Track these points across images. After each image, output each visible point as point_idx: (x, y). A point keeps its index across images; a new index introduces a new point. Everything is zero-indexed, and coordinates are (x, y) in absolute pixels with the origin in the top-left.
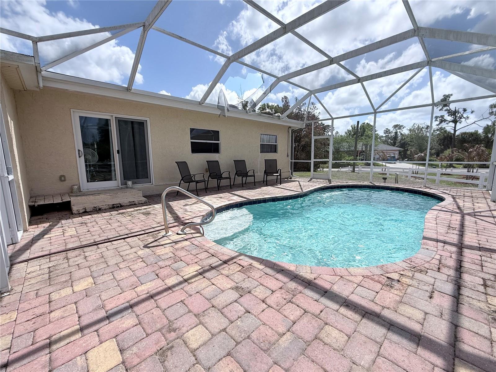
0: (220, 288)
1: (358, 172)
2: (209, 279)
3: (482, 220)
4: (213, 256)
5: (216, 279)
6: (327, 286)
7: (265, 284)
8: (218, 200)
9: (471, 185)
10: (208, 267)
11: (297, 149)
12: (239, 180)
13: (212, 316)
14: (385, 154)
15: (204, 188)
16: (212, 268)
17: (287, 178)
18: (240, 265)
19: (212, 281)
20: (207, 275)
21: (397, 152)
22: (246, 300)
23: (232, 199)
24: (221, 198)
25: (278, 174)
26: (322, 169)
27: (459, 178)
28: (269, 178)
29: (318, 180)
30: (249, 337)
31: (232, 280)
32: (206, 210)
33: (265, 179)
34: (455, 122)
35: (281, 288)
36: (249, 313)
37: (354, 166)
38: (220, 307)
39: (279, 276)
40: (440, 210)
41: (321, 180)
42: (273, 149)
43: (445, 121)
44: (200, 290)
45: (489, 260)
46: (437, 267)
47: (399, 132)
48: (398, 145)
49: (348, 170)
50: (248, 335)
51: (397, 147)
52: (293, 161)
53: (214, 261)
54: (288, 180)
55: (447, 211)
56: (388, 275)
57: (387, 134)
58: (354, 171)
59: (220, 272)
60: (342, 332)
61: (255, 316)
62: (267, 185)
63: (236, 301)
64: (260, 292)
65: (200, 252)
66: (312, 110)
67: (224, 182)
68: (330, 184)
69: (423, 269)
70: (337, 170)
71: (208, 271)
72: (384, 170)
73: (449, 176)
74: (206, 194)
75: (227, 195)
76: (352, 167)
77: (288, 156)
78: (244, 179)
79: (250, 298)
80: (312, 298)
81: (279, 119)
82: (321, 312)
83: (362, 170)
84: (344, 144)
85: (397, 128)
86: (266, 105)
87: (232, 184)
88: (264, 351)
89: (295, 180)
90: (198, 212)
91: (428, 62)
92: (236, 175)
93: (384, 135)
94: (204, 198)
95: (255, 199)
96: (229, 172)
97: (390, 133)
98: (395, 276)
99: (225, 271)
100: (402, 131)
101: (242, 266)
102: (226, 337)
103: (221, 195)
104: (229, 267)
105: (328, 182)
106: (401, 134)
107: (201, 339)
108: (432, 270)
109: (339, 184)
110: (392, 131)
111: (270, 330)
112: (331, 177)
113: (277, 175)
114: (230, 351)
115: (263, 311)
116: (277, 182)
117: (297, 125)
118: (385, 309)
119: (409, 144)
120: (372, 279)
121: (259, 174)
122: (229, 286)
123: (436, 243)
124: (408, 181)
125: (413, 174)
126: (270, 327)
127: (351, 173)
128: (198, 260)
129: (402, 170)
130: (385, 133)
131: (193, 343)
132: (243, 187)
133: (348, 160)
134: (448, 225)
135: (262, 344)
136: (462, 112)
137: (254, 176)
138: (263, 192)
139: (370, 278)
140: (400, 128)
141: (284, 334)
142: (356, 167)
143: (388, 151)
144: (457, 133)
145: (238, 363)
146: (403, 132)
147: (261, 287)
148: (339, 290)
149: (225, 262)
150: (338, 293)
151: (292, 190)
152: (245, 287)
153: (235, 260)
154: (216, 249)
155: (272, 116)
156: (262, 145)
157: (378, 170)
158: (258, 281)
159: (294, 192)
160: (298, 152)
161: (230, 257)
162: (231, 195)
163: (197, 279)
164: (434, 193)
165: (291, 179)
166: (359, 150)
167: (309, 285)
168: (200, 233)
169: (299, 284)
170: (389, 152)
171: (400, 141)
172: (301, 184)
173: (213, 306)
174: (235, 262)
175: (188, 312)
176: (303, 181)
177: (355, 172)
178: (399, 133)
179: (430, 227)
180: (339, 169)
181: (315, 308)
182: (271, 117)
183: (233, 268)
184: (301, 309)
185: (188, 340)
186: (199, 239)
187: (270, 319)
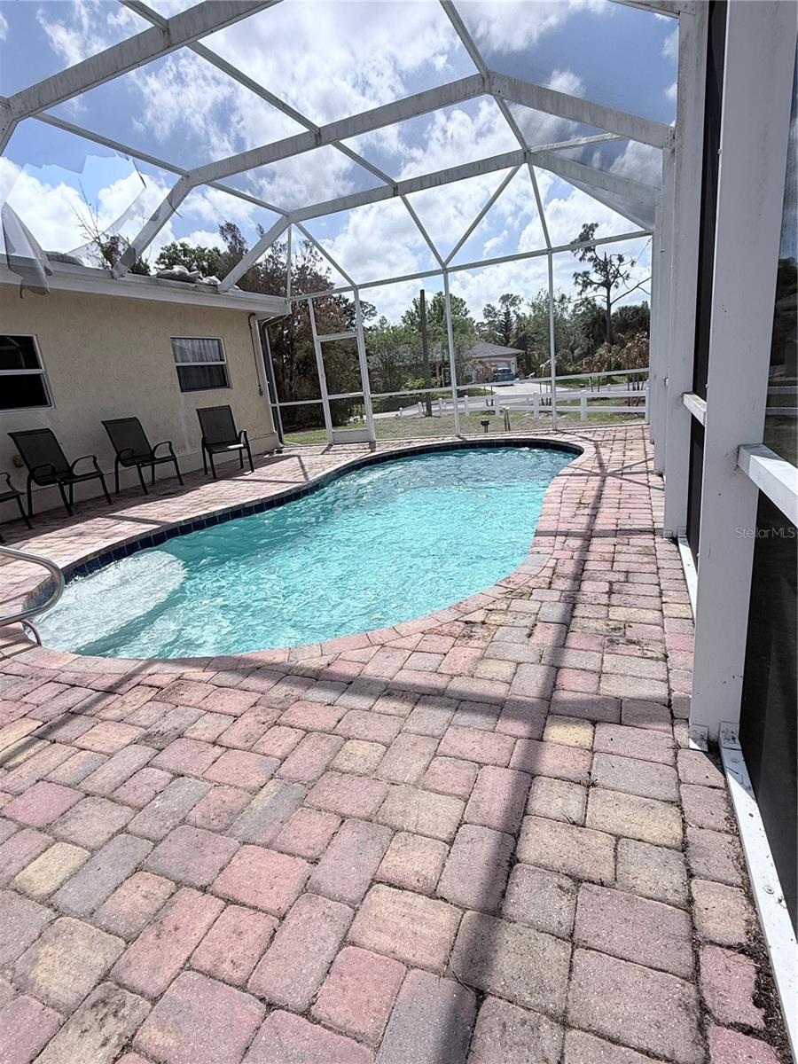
0: (103, 750)
1: (438, 414)
2: (68, 743)
3: (630, 481)
4: (74, 686)
5: (89, 735)
6: (351, 670)
7: (218, 709)
8: (71, 542)
9: (636, 416)
10: (61, 716)
11: (288, 371)
12: (130, 476)
13: (87, 816)
14: (486, 367)
15: (21, 516)
16: (72, 714)
17: (271, 453)
18: (150, 686)
19: (79, 743)
20: (61, 733)
21: (514, 360)
22: (174, 756)
23: (116, 531)
24: (81, 534)
25: (242, 445)
26: (358, 417)
27: (618, 405)
28: (219, 458)
29: (346, 446)
30: (183, 822)
31: (133, 725)
32: (35, 578)
33: (209, 464)
34: (607, 284)
35: (255, 705)
36: (183, 776)
37: (428, 400)
38: (106, 790)
39: (252, 682)
40: (571, 475)
41: (353, 446)
42: (216, 377)
43: (592, 283)
44: (46, 772)
45: (624, 548)
46: (548, 580)
47: (514, 311)
48: (514, 343)
49: (418, 412)
50: (181, 818)
51: (511, 347)
52: (278, 405)
53: (76, 698)
54: (273, 455)
55: (581, 475)
56: (466, 618)
57: (490, 319)
58: (429, 413)
59: (98, 717)
60: (376, 741)
61: (197, 778)
62: (215, 479)
63: (147, 765)
64: (206, 728)
65: (31, 689)
66: (310, 261)
67: (82, 491)
68: (372, 452)
69: (525, 589)
70: (392, 414)
71: (62, 723)
72: (490, 403)
73: (604, 402)
74: (29, 532)
75: (100, 522)
76: (425, 404)
77: (261, 393)
78: (146, 470)
79: (182, 748)
80: (323, 702)
81: (217, 293)
82: (339, 721)
83: (448, 408)
84: (402, 349)
85: (508, 303)
86: (179, 248)
87: (111, 489)
88: (220, 832)
89: (291, 453)
90: (11, 588)
91: (525, 153)
92: (119, 464)
93: (486, 321)
94: (27, 546)
95: (185, 521)
96: (95, 459)
97: (496, 315)
98: (478, 616)
99: (114, 711)
100: (519, 309)
101: (158, 687)
102: (129, 841)
103: (81, 527)
104: (122, 698)
105: (369, 448)
106: (518, 316)
107: (64, 868)
108: (539, 588)
109: (393, 449)
110: (499, 311)
111: (232, 792)
112: (374, 436)
113: (240, 449)
114: (140, 863)
115: (214, 762)
116: (242, 467)
117: (269, 306)
118: (455, 678)
119: (533, 339)
120: (438, 634)
121: (189, 451)
122: (126, 740)
123: (554, 538)
124: (534, 422)
125: (543, 405)
126: (232, 786)
127: (423, 420)
128: (29, 707)
129: (524, 400)
130: (486, 316)
131: (43, 884)
132: (146, 493)
133: (411, 389)
134: (578, 501)
135: (215, 822)
136: (616, 262)
137: (175, 460)
138: (206, 499)
139: (435, 631)
140: (513, 304)
141: (262, 787)
142: (432, 402)
143: (492, 359)
144: (613, 310)
145: (162, 876)
146: (520, 312)
147: (208, 717)
148: (376, 672)
149: (110, 691)
150: (372, 678)
151: (282, 482)
152: (169, 728)
153: (136, 680)
154: (82, 667)
155: (193, 285)
156: (181, 369)
157: (478, 404)
158: (200, 708)
159: (287, 485)
160: (291, 380)
161: (122, 676)
162: (112, 522)
163: (31, 751)
164: (567, 443)
165: (281, 452)
166: (437, 360)
167: (317, 680)
168: (26, 640)
169: (296, 684)
170: (494, 361)
171: (517, 333)
172: (304, 463)
173: (87, 795)
174: (138, 685)
175: (18, 831)
176: (309, 453)
177: (433, 414)
178: (512, 314)
179: (550, 510)
180: (398, 413)
181: (326, 718)
182: (194, 289)
183: (135, 698)
184: (297, 730)
185: (27, 884)
186: (23, 657)
187: (231, 771)
